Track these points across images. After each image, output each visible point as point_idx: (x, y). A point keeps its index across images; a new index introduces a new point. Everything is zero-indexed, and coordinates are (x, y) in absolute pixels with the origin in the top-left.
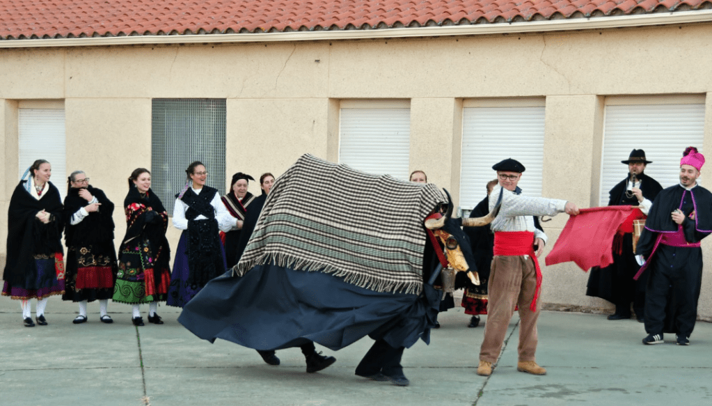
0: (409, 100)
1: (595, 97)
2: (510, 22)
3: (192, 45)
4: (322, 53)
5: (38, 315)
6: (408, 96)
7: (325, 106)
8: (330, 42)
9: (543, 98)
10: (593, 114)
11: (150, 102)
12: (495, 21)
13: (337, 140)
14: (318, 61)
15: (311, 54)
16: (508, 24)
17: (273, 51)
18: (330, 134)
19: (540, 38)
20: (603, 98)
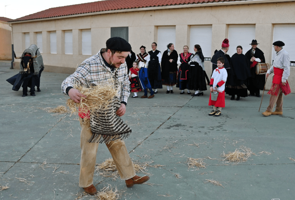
0: (175, 26)
1: (225, 25)
2: (202, 3)
3: (120, 13)
4: (152, 13)
5: (171, 90)
6: (175, 25)
7: (153, 28)
8: (155, 10)
9: (211, 25)
10: (225, 30)
11: (110, 28)
12: (198, 3)
13: (157, 37)
14: (151, 16)
15: (149, 14)
16: (201, 4)
17: (140, 13)
18: (155, 36)
19: (210, 8)
20: (228, 25)
